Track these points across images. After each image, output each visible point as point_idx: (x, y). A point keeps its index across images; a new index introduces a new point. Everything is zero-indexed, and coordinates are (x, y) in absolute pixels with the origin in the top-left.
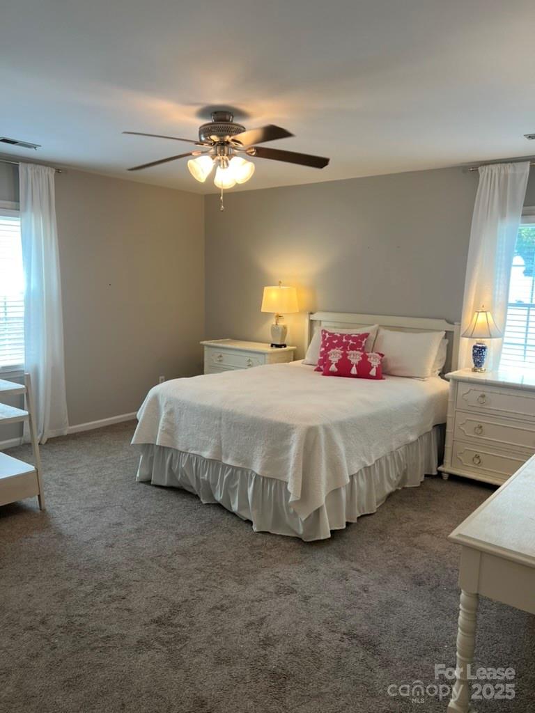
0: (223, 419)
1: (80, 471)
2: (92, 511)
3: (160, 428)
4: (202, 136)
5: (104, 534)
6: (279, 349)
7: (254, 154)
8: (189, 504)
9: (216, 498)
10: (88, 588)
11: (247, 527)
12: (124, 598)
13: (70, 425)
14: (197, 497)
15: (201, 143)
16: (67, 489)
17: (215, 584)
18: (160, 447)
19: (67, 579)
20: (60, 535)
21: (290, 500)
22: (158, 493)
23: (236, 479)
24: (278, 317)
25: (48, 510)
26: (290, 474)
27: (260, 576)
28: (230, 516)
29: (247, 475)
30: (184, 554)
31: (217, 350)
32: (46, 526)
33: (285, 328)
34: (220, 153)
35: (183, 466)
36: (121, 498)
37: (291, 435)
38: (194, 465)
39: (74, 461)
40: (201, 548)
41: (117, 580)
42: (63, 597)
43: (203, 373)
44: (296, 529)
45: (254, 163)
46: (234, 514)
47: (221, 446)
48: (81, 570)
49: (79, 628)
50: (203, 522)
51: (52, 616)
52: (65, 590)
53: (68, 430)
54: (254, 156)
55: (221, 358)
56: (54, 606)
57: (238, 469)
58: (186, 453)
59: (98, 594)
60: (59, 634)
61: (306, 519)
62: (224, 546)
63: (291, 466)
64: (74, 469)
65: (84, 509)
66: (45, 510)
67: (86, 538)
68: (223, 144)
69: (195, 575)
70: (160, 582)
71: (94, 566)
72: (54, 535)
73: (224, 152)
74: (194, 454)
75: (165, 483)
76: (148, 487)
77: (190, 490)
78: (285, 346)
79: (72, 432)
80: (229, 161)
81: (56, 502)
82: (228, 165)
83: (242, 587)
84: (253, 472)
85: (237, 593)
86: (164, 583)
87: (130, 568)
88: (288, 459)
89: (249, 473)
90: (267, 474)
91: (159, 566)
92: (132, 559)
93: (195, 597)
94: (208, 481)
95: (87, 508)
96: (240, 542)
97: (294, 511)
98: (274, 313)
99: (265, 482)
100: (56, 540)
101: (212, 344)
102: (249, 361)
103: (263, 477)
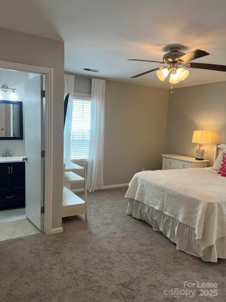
0: (165, 193)
1: (104, 206)
2: (106, 225)
3: (137, 192)
4: (164, 59)
5: (108, 236)
6: (200, 161)
7: (189, 66)
8: (148, 230)
9: (160, 229)
10: (97, 260)
11: (174, 247)
12: (110, 269)
13: (104, 186)
14: (151, 227)
15: (163, 63)
16: (98, 213)
17: (153, 272)
18: (137, 201)
19: (89, 254)
20: (90, 233)
21: (196, 238)
22: (134, 222)
23: (170, 222)
24: (200, 145)
25: (88, 221)
26: (197, 225)
27: (176, 274)
28: (166, 239)
29: (175, 221)
30: (141, 253)
31: (169, 159)
32: (86, 228)
33: (203, 151)
34: (172, 67)
35: (146, 211)
36: (118, 221)
37: (199, 205)
38: (151, 212)
39: (103, 201)
40: (150, 252)
41: (109, 259)
42: (86, 262)
43: (161, 169)
44: (198, 253)
45: (189, 70)
46: (167, 238)
47: (164, 205)
48: (95, 251)
49: (89, 278)
50: (152, 240)
51: (79, 270)
52: (87, 259)
53: (103, 187)
54: (189, 67)
55: (171, 163)
56: (81, 265)
57: (171, 217)
58: (148, 205)
59: (100, 264)
60: (80, 279)
61: (204, 250)
62: (161, 254)
63: (198, 221)
64: (102, 204)
65: (103, 223)
66: (87, 221)
67: (101, 237)
68: (174, 62)
69: (144, 266)
70: (128, 265)
71: (101, 250)
72: (88, 232)
73: (174, 66)
74: (151, 207)
75: (138, 218)
76: (130, 218)
77: (149, 223)
78: (203, 160)
79: (104, 189)
80: (176, 70)
81: (93, 218)
82: (176, 72)
83: (166, 278)
84: (178, 220)
85: (163, 280)
86: (129, 266)
87: (115, 255)
88: (196, 217)
89: (176, 221)
90: (185, 222)
91: (129, 257)
92: (117, 251)
93: (142, 277)
94: (157, 220)
95: (104, 223)
96: (169, 253)
97: (198, 244)
98: (198, 143)
99: (184, 226)
100: (88, 235)
101: (167, 156)
102: (184, 165)
103: (183, 224)
